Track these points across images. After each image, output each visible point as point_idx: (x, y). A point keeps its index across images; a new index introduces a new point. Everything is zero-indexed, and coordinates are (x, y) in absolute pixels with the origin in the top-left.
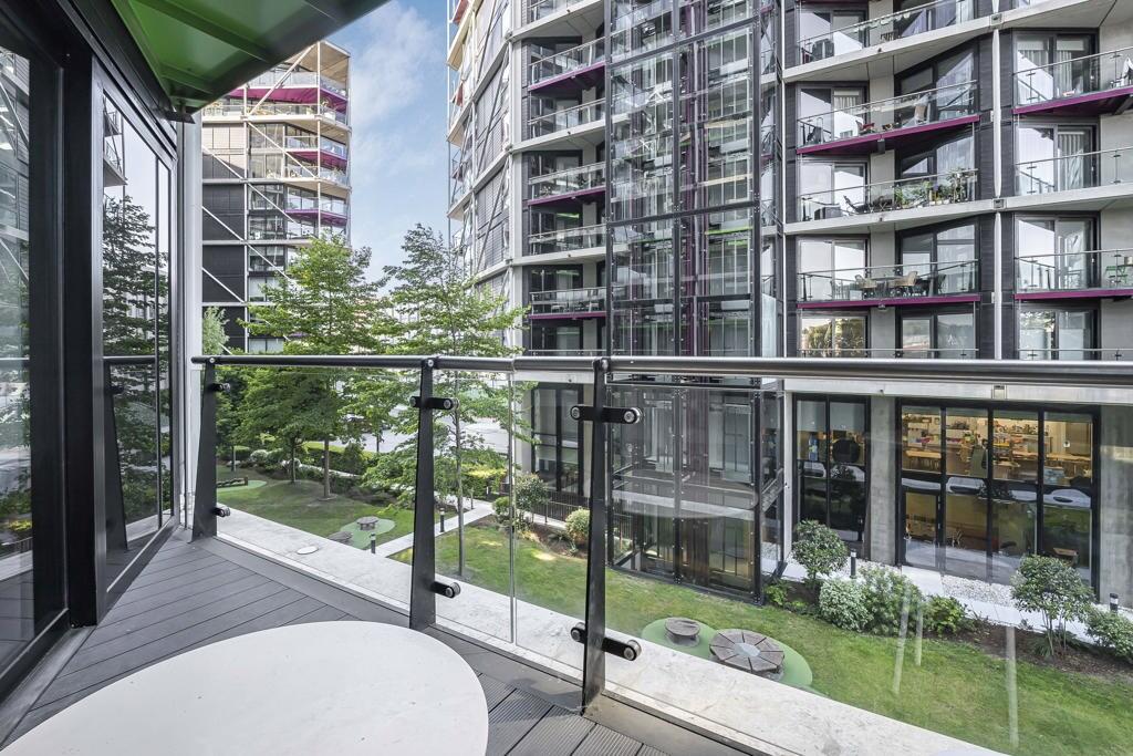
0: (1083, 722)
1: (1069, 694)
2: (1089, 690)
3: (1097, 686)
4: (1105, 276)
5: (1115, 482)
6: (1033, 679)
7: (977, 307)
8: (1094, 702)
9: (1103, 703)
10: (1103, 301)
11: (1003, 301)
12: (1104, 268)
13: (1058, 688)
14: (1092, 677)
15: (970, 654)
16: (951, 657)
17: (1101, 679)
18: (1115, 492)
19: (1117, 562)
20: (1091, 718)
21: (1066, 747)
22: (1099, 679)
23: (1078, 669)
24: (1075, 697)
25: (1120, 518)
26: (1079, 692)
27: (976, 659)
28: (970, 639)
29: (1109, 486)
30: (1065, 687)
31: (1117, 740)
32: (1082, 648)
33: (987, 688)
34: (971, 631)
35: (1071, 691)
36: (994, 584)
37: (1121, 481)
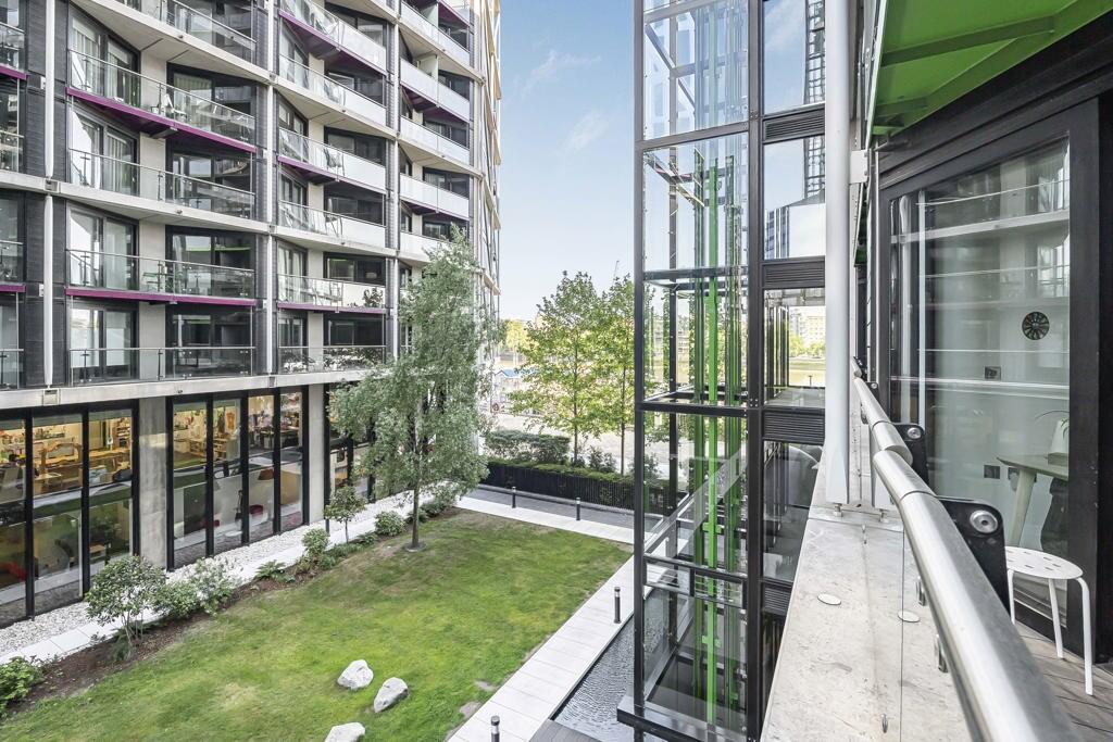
0: (186, 690)
1: (162, 676)
2: (173, 661)
3: (176, 652)
4: (143, 281)
5: (151, 467)
6: (128, 685)
7: (20, 299)
8: (181, 669)
9: (188, 664)
10: (141, 303)
11: (54, 295)
12: (141, 274)
13: (151, 677)
14: (168, 648)
15: (54, 709)
16: (32, 730)
17: (175, 645)
18: (151, 476)
19: (154, 537)
20: (189, 682)
21: (188, 722)
22: (174, 646)
23: (156, 649)
24: (168, 675)
25: (156, 498)
26: (168, 668)
27: (62, 709)
28: (43, 693)
29: (147, 472)
30: (156, 673)
31: (213, 684)
32: (151, 628)
33: (92, 729)
34: (41, 683)
35: (161, 672)
36: (37, 618)
37: (156, 464)
